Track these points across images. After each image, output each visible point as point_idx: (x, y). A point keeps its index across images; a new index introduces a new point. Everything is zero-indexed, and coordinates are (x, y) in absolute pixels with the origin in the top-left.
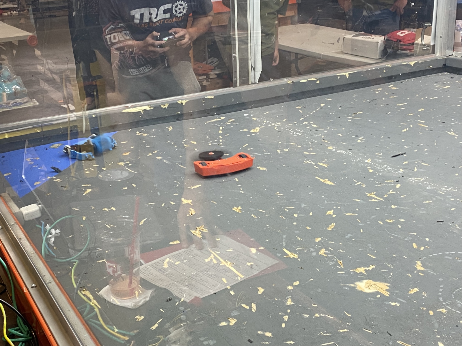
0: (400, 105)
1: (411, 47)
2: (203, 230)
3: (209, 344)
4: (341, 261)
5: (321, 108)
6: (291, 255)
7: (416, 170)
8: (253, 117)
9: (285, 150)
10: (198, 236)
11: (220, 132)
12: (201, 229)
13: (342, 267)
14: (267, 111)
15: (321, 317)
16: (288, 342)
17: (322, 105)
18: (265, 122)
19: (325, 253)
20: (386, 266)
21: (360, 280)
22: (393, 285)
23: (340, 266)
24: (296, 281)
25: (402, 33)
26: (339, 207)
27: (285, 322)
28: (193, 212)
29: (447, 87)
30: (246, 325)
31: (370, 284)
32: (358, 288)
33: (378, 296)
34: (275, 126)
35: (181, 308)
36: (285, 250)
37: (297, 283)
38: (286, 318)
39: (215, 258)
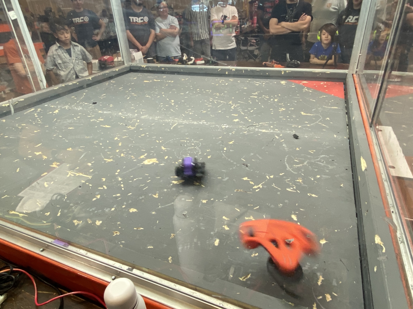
0: (120, 88)
1: (112, 63)
2: (56, 164)
3: (93, 210)
4: (132, 156)
5: (85, 95)
6: (110, 160)
7: (142, 113)
8: (51, 105)
9: (78, 117)
10: (56, 167)
11: (36, 116)
12: (55, 164)
13: (134, 158)
14: (57, 101)
15: (137, 179)
16: (129, 194)
17: (84, 94)
18: (59, 106)
19: (124, 155)
20: (152, 152)
21: (144, 160)
22: (158, 158)
23: (133, 158)
24: (118, 170)
25: (106, 57)
26: (119, 135)
27: (123, 187)
28: (45, 157)
29: (135, 78)
30: (106, 195)
31: (149, 161)
32: (145, 164)
33: (155, 164)
34: (65, 108)
35: (68, 201)
36: (105, 159)
37: (119, 171)
38: (122, 186)
39: (72, 174)
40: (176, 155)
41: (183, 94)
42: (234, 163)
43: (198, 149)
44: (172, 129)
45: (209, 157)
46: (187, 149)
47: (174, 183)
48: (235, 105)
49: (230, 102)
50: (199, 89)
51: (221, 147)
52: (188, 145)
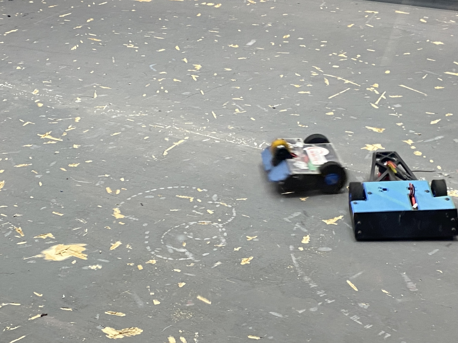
0: (63, 16)
4: (20, 228)
7: (96, 96)
13: (23, 236)
15: (3, 307)
20: (79, 222)
21: (48, 247)
22: (90, 245)
23: (19, 235)
26: (6, 159)
31: (62, 249)
32: (47, 258)
33: (74, 262)
40: (147, 242)
41: (237, 46)
42: (319, 293)
43: (220, 230)
44: (165, 153)
45: (245, 261)
46: (188, 227)
47: (106, 334)
48: (385, 95)
49: (373, 85)
50: (289, 36)
51: (294, 232)
52: (194, 211)
